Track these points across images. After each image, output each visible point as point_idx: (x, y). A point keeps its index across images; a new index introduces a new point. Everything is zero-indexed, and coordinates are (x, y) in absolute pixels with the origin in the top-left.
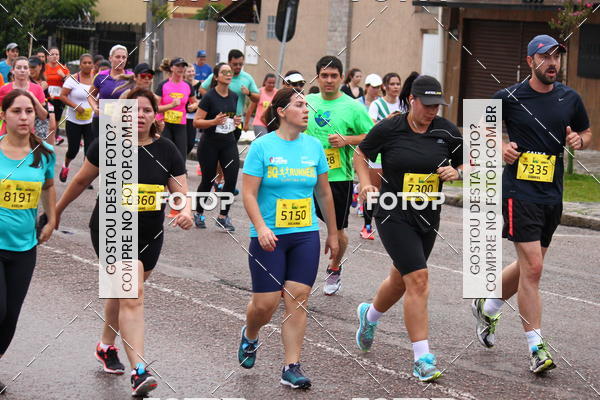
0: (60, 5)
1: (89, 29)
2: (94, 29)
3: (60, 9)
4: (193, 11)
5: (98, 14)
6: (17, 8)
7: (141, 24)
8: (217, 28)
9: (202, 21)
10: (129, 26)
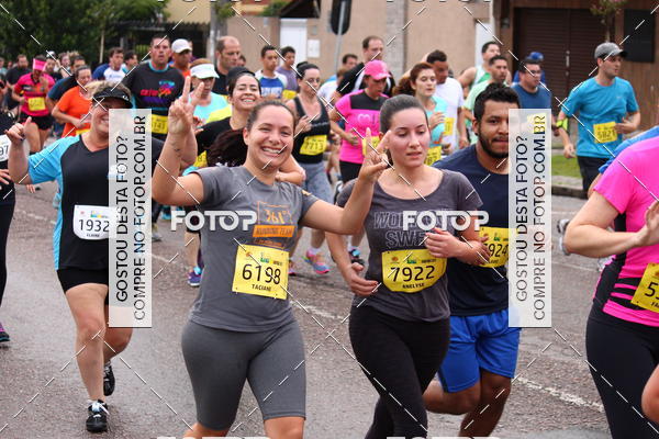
0: (133, 8)
1: (158, 29)
2: (163, 29)
3: (134, 11)
4: (260, 8)
5: (169, 15)
6: (88, 12)
7: (207, 23)
8: (280, 24)
9: (266, 19)
10: (196, 26)
